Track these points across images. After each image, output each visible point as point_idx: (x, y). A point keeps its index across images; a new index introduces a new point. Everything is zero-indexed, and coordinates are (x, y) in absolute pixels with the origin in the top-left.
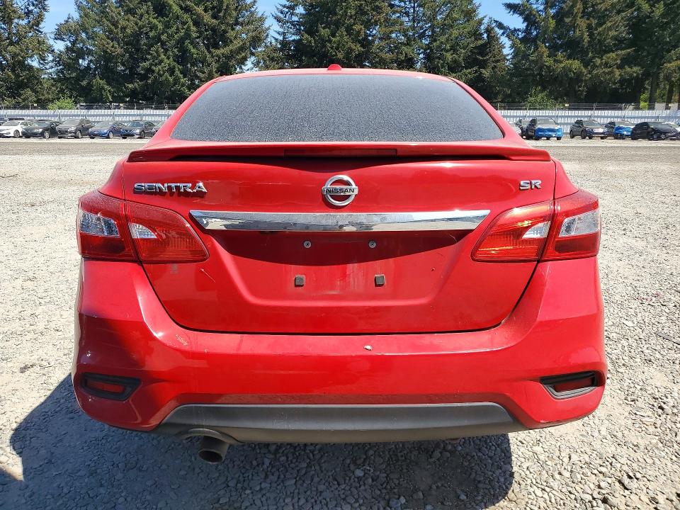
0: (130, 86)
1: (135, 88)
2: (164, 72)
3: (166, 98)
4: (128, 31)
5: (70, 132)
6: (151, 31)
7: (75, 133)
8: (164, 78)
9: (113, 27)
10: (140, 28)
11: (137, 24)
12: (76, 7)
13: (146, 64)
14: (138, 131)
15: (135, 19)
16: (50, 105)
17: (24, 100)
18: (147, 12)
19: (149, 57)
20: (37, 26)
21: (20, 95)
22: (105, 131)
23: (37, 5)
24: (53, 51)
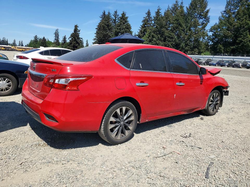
0: (232, 47)
1: (234, 48)
2: (247, 41)
3: (246, 52)
4: (236, 27)
5: (203, 63)
6: (246, 25)
7: (204, 63)
8: (247, 44)
9: (230, 26)
10: (241, 25)
11: (240, 24)
12: (219, 20)
13: (240, 39)
14: (227, 64)
15: (240, 22)
16: (202, 54)
17: (194, 52)
18: (246, 19)
19: (242, 36)
20: (204, 28)
21: (193, 50)
22: (215, 63)
23: (206, 21)
24: (208, 36)
